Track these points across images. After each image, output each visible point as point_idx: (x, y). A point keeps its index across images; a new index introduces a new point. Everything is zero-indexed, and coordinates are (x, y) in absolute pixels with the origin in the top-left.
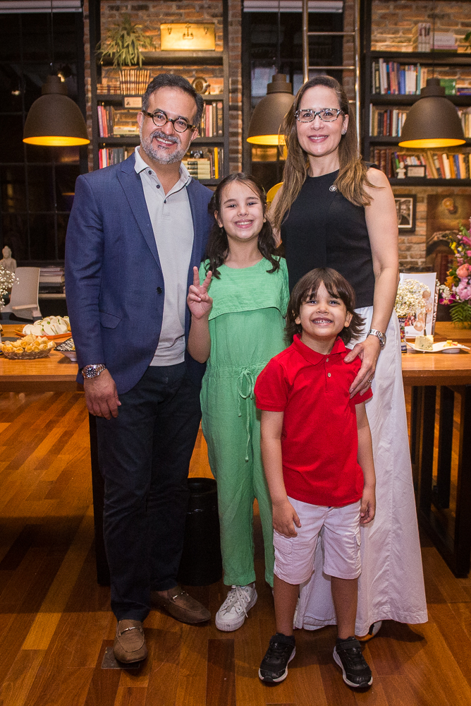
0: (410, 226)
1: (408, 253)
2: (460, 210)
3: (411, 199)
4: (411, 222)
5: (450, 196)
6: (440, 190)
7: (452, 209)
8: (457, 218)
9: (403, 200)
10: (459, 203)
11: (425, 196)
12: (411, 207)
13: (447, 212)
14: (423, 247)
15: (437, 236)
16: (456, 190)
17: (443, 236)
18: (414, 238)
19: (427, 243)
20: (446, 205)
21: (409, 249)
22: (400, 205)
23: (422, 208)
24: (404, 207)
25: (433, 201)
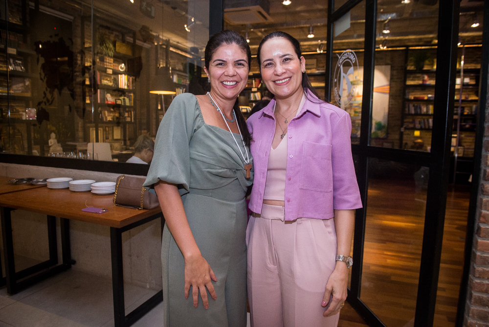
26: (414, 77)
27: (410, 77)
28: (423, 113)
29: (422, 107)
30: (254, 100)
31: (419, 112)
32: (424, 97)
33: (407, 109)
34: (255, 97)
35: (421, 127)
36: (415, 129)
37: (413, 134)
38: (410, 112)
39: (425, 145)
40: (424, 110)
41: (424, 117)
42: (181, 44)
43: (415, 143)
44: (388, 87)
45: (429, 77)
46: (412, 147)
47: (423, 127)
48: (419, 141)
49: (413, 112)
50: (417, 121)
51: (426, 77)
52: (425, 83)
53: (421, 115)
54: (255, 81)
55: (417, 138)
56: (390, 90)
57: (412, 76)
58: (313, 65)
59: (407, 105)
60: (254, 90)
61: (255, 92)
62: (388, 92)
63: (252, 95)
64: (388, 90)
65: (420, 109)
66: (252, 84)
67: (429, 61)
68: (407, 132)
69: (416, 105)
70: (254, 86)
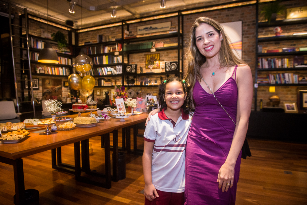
0: (37, 87)
1: (37, 96)
2: (51, 83)
3: (37, 80)
4: (38, 86)
5: (48, 79)
6: (45, 77)
7: (49, 82)
8: (50, 85)
9: (35, 79)
10: (51, 81)
11: (41, 79)
12: (38, 82)
13: (47, 84)
14: (41, 94)
15: (45, 91)
16: (49, 77)
17: (47, 90)
18: (38, 91)
19: (42, 92)
20: (47, 81)
21: (37, 94)
22: (35, 81)
23: (41, 82)
24: (35, 82)
25: (43, 80)
26: (266, 31)
27: (262, 32)
28: (277, 67)
29: (277, 61)
30: (117, 63)
31: (273, 67)
32: (278, 50)
33: (260, 64)
34: (118, 61)
35: (276, 82)
36: (270, 85)
37: (269, 90)
38: (264, 67)
39: (281, 102)
40: (279, 64)
41: (279, 72)
42: (53, 17)
43: (271, 100)
44: (241, 43)
45: (282, 29)
46: (268, 104)
47: (279, 82)
48: (275, 97)
49: (267, 66)
50: (272, 77)
51: (279, 29)
52: (278, 35)
53: (276, 69)
54: (118, 46)
55: (273, 94)
56: (242, 47)
57: (264, 30)
58: (168, 27)
59: (260, 60)
60: (117, 53)
61: (117, 56)
62: (241, 48)
63: (115, 58)
64: (241, 45)
65: (275, 63)
66: (115, 48)
67: (282, 13)
68: (262, 88)
69: (269, 59)
70: (117, 50)
